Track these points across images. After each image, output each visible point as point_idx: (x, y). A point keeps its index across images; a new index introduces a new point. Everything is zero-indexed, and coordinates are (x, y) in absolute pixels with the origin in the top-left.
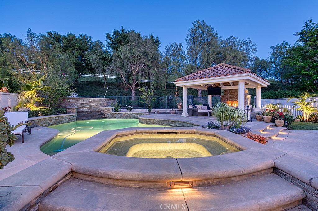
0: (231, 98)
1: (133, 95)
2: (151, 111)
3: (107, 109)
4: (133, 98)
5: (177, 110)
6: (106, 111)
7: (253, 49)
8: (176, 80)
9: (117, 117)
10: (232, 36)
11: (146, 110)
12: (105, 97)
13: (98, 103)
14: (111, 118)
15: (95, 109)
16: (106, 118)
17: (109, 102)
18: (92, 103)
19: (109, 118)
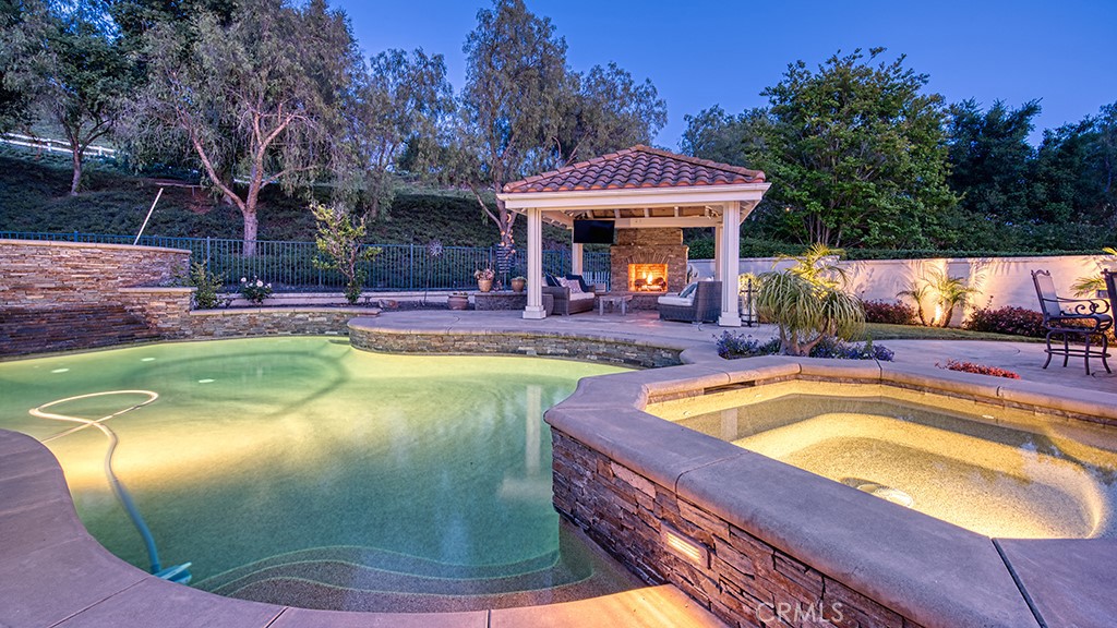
0: (643, 254)
1: (251, 231)
2: (359, 301)
3: (161, 296)
4: (250, 247)
5: (476, 293)
6: (155, 304)
7: (657, 116)
8: (507, 188)
9: (220, 331)
10: (613, 66)
11: (342, 298)
12: (143, 242)
13: (108, 267)
14: (187, 336)
15: (93, 299)
16: (159, 336)
17: (163, 264)
18: (76, 267)
19: (176, 335)
